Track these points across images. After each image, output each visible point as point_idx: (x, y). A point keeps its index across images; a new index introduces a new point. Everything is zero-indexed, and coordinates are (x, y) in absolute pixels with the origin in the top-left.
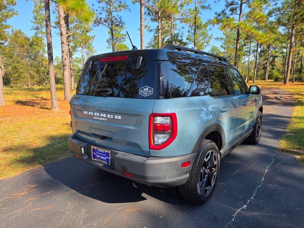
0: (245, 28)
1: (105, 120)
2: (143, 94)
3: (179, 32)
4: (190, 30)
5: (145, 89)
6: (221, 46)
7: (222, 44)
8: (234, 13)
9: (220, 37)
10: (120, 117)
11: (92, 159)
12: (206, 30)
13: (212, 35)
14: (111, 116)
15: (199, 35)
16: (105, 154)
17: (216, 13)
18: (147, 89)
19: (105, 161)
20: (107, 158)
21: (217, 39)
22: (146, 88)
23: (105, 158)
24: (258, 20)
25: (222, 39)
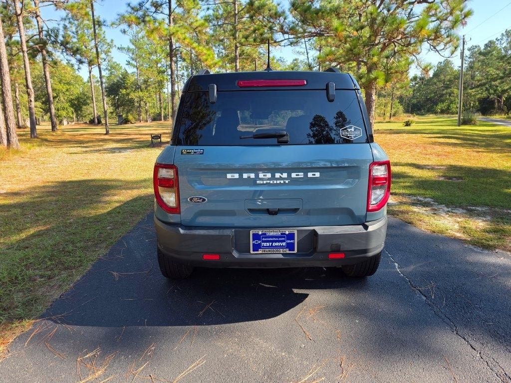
0: (184, 39)
1: (287, 182)
2: (348, 137)
3: (57, 26)
4: (68, 26)
5: (349, 130)
6: (127, 63)
7: (129, 59)
8: (159, 12)
9: (126, 46)
10: (318, 175)
11: (252, 252)
12: (101, 30)
13: (112, 41)
14: (300, 174)
15: (89, 37)
16: (284, 237)
17: (129, 5)
18: (353, 130)
19: (285, 248)
20: (289, 241)
21: (120, 49)
22: (351, 128)
23: (284, 244)
24: (197, 30)
25: (129, 49)
